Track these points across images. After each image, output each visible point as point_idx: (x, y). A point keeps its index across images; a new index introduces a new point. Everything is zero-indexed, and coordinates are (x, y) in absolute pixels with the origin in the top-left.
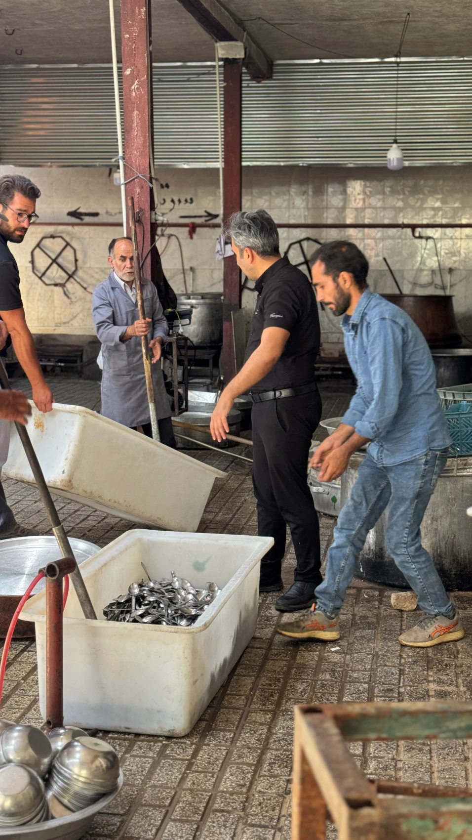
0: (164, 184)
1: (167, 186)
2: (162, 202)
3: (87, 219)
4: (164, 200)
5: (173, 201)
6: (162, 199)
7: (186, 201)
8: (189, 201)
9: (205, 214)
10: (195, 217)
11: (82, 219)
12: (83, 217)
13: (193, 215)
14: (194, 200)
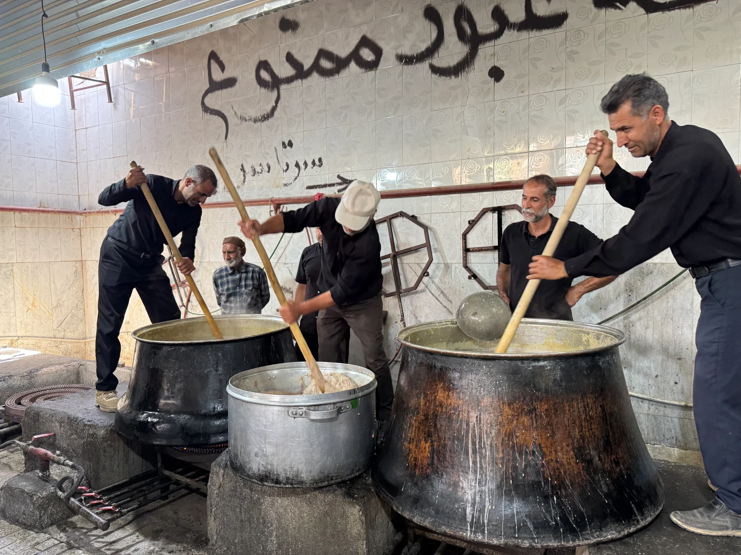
0: (287, 143)
1: (290, 144)
2: (285, 168)
4: (288, 166)
5: (297, 165)
6: (285, 164)
7: (314, 163)
8: (317, 162)
9: (340, 181)
10: (325, 186)
13: (323, 183)
14: (323, 160)
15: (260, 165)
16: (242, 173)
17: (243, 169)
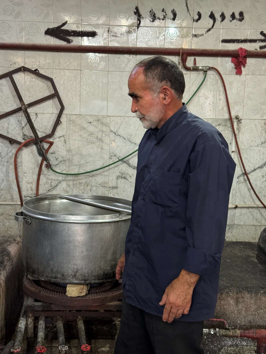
2: (196, 17)
3: (77, 41)
4: (200, 15)
5: (212, 16)
6: (196, 13)
7: (233, 16)
8: (237, 16)
9: (261, 37)
10: (245, 41)
11: (69, 41)
12: (71, 38)
13: (243, 38)
14: (245, 15)
15: (163, 10)
16: (136, 17)
17: (137, 13)
